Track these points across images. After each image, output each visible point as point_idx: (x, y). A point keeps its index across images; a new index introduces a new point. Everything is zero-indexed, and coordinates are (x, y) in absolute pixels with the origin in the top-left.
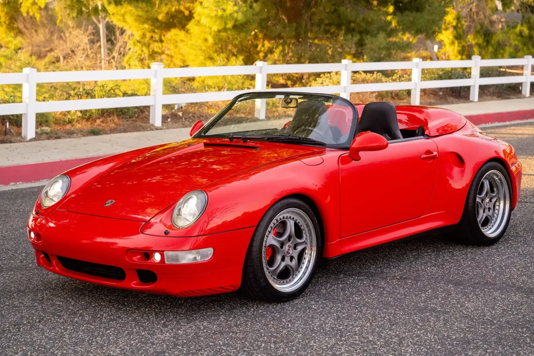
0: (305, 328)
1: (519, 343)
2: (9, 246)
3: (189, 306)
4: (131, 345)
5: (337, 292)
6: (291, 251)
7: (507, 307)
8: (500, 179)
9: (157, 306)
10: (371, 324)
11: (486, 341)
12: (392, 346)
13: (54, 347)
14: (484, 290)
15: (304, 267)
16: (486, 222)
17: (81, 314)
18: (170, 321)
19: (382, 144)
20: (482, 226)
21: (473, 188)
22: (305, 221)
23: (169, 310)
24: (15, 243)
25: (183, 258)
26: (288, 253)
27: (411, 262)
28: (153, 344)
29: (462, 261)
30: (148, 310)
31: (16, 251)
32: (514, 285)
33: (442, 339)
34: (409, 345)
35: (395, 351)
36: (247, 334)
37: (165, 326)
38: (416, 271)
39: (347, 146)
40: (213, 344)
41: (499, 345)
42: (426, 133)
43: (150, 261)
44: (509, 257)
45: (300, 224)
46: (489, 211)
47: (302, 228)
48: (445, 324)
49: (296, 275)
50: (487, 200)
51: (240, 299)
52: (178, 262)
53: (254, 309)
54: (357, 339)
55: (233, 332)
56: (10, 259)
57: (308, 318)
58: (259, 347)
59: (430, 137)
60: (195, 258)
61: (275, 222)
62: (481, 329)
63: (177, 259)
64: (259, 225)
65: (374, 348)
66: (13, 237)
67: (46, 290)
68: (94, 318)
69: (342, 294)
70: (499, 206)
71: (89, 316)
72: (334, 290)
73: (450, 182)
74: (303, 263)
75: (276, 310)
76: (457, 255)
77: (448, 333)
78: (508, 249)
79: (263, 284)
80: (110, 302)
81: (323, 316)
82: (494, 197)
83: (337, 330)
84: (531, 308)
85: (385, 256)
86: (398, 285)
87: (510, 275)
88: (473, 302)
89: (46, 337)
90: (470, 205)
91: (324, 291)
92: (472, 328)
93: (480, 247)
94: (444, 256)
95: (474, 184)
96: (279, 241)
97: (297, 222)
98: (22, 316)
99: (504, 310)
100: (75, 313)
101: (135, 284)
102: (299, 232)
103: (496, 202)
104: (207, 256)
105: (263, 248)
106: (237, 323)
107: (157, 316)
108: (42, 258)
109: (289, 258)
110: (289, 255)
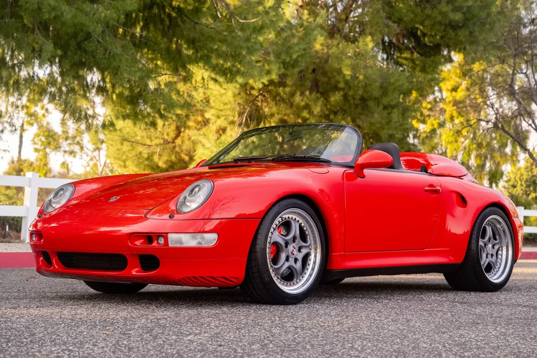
5: (341, 303)
6: (295, 253)
8: (503, 227)
9: (157, 304)
15: (308, 273)
16: (489, 268)
19: (387, 161)
20: (485, 271)
22: (310, 227)
23: (170, 306)
25: (187, 242)
26: (292, 254)
29: (466, 296)
30: (149, 305)
37: (166, 310)
38: (420, 298)
39: (352, 164)
42: (429, 172)
43: (153, 244)
45: (305, 228)
46: (492, 257)
47: (307, 233)
49: (300, 280)
50: (490, 246)
52: (182, 245)
57: (312, 310)
59: (432, 174)
60: (199, 243)
61: (280, 219)
63: (180, 241)
64: (264, 218)
67: (43, 298)
69: (346, 304)
70: (502, 255)
72: (337, 302)
74: (307, 269)
79: (266, 279)
81: (328, 310)
82: (497, 244)
90: (473, 246)
96: (284, 240)
97: (303, 225)
101: (137, 272)
102: (303, 236)
103: (498, 250)
104: (211, 242)
105: (268, 244)
106: (239, 311)
107: (158, 307)
108: (42, 261)
109: (293, 259)
110: (294, 256)
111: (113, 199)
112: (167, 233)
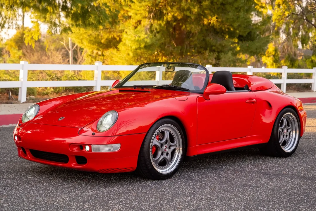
0: (173, 192)
1: (300, 202)
2: (4, 152)
4: (70, 197)
5: (194, 176)
6: (167, 150)
7: (294, 186)
8: (293, 119)
9: (87, 180)
10: (212, 191)
11: (280, 201)
12: (224, 201)
13: (24, 197)
14: (281, 177)
15: (175, 160)
16: (285, 143)
17: (42, 183)
18: (94, 187)
19: (222, 91)
20: (282, 145)
21: (277, 122)
22: (176, 133)
23: (94, 182)
24: (8, 150)
25: (103, 149)
26: (165, 150)
27: (239, 164)
28: (82, 197)
29: (269, 164)
30: (82, 182)
31: (8, 154)
32: (299, 175)
33: (254, 199)
34: (234, 202)
35: (225, 204)
36: (139, 194)
37: (91, 189)
38: (242, 168)
39: (202, 92)
40: (118, 198)
41: (288, 203)
42: (249, 89)
43: (83, 151)
44: (298, 163)
45: (173, 134)
46: (286, 137)
47: (174, 137)
48: (257, 192)
49: (170, 165)
50: (285, 130)
52: (100, 151)
53: (144, 183)
54: (204, 198)
55: (130, 193)
56: (4, 158)
57: (176, 187)
58: (145, 200)
59: (252, 91)
60: (110, 150)
61: (158, 131)
62: (278, 195)
63: (99, 149)
64: (148, 132)
65: (213, 203)
66: (7, 148)
67: (23, 172)
68: (49, 185)
69: (197, 177)
70: (292, 135)
71: (47, 184)
72: (192, 175)
73: (263, 118)
74: (174, 158)
75: (157, 184)
76: (267, 161)
77: (258, 196)
78: (297, 159)
79: (150, 167)
80: (60, 177)
81: (185, 186)
82: (290, 129)
83: (192, 194)
84: (308, 186)
85: (224, 161)
86: (231, 174)
87: (298, 171)
88: (274, 183)
89: (20, 192)
90: (275, 132)
91: (186, 175)
92: (272, 195)
93: (281, 158)
94: (259, 162)
95: (278, 120)
96: (160, 143)
97: (171, 133)
98: (7, 183)
99: (292, 187)
100: (39, 182)
101: (74, 165)
102: (172, 139)
103: (290, 132)
104: (117, 149)
105: (150, 146)
106: (133, 189)
107: (87, 184)
108: (21, 152)
109: (166, 154)
110: (166, 152)
111: (61, 119)
112: (91, 145)
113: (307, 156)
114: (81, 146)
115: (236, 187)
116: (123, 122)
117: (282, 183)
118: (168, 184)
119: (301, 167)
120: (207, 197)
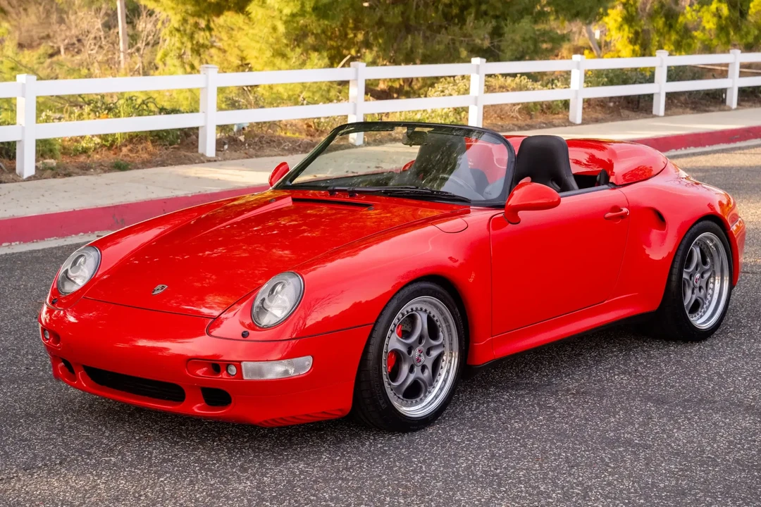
0: (446, 473)
1: (756, 493)
3: (276, 438)
4: (197, 500)
5: (488, 415)
6: (422, 358)
7: (735, 438)
8: (716, 246)
9: (229, 438)
10: (540, 465)
11: (709, 492)
12: (574, 500)
14: (699, 410)
15: (441, 379)
16: (696, 307)
17: (120, 452)
18: (251, 461)
19: (551, 201)
20: (689, 313)
21: (678, 258)
22: (442, 313)
23: (248, 444)
24: (16, 339)
25: (270, 371)
26: (419, 360)
27: (590, 367)
29: (663, 365)
30: (218, 445)
31: (18, 352)
32: (741, 403)
33: (644, 488)
34: (598, 499)
36: (363, 483)
37: (243, 469)
38: (599, 381)
39: (502, 203)
41: (728, 497)
42: (610, 181)
43: (221, 376)
44: (730, 359)
45: (435, 319)
46: (700, 291)
47: (438, 323)
48: (647, 464)
49: (430, 392)
50: (698, 276)
51: (349, 427)
52: (263, 377)
53: (371, 443)
54: (523, 489)
55: (342, 479)
56: (10, 365)
57: (450, 456)
59: (616, 185)
60: (286, 372)
61: (401, 316)
62: (699, 473)
63: (260, 372)
64: (377, 321)
66: (13, 329)
67: (66, 413)
68: (140, 457)
69: (495, 418)
70: (714, 283)
71: (132, 454)
72: (483, 411)
73: (647, 252)
74: (440, 375)
75: (403, 444)
76: (655, 356)
77: (653, 478)
78: (727, 346)
79: (383, 406)
80: (160, 431)
81: (471, 453)
82: (707, 270)
83: (493, 476)
85: (552, 358)
86: (575, 404)
87: (735, 388)
88: (684, 430)
89: (71, 487)
90: (674, 284)
91: (468, 414)
92: (686, 471)
94: (636, 358)
95: (680, 253)
96: (405, 344)
97: (432, 315)
98: (34, 453)
99: (730, 442)
100: (111, 450)
101: (199, 408)
102: (433, 331)
103: (709, 278)
104: (304, 368)
105: (384, 355)
106: (347, 465)
107: (231, 453)
108: (61, 368)
109: (420, 368)
110: (421, 363)
111: (159, 290)
112: (240, 362)
113: (751, 336)
114: (216, 365)
115: (595, 450)
116: (317, 300)
117: (703, 431)
118: (429, 445)
119: (740, 375)
120: (530, 486)
